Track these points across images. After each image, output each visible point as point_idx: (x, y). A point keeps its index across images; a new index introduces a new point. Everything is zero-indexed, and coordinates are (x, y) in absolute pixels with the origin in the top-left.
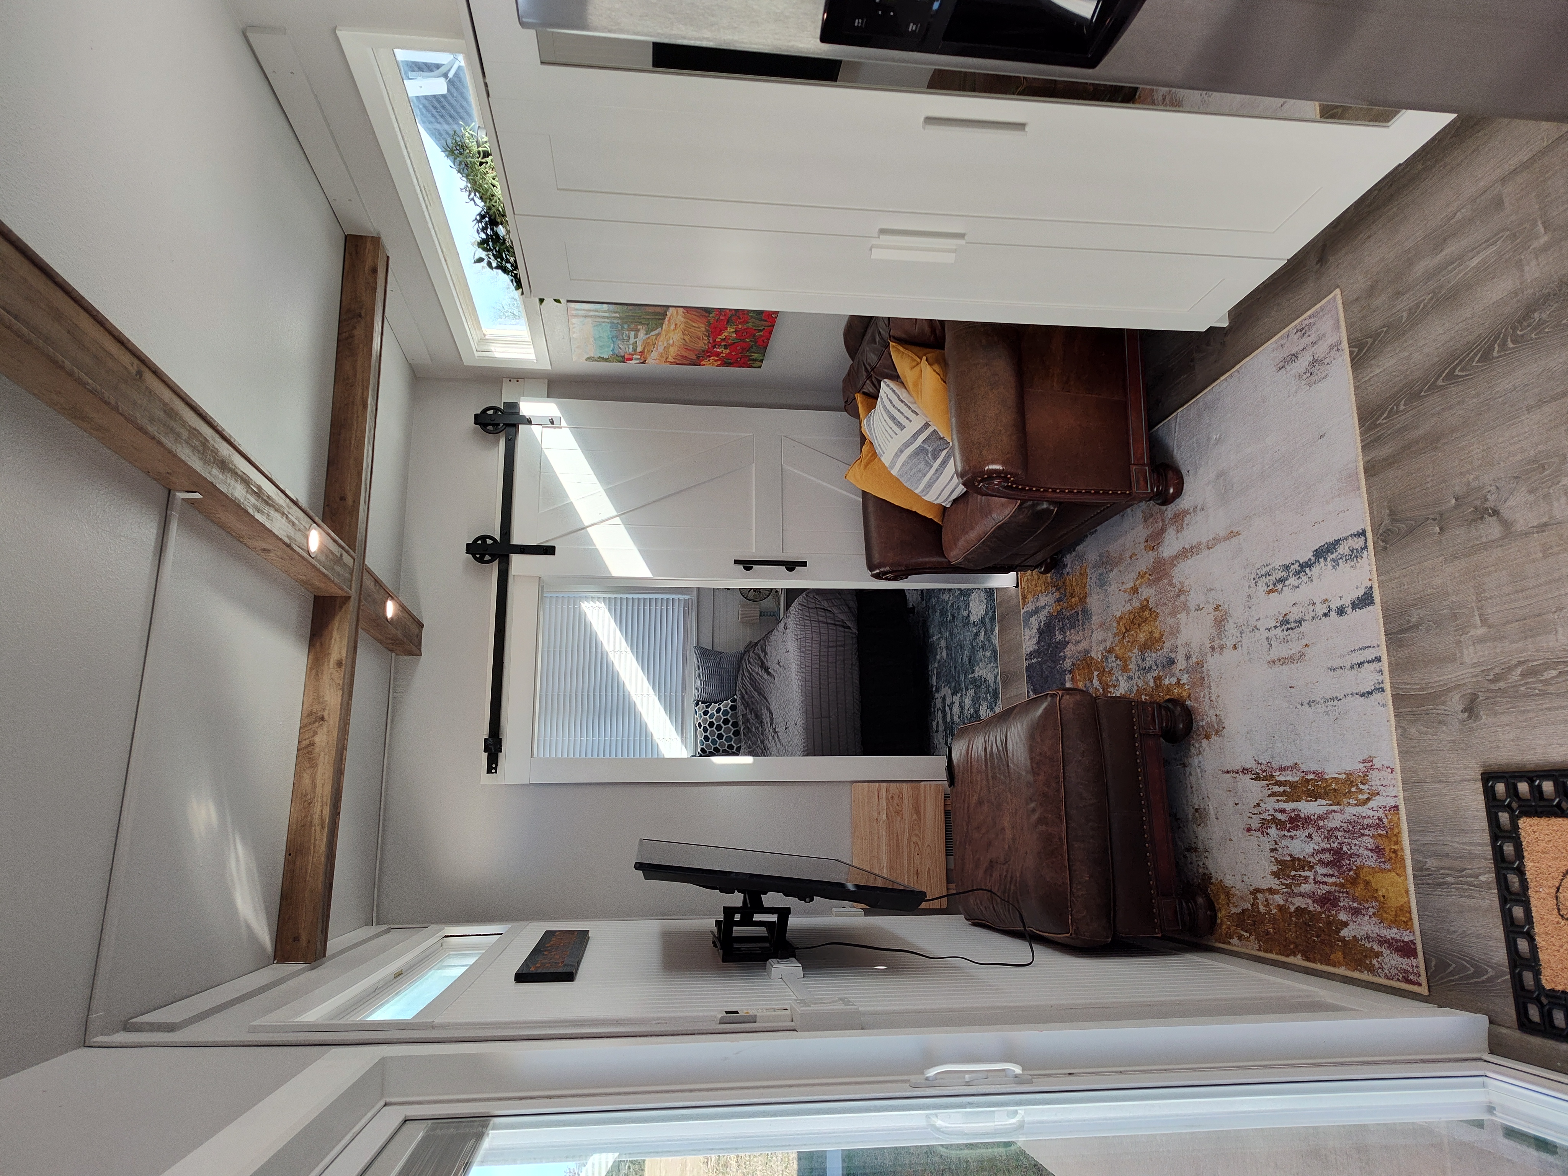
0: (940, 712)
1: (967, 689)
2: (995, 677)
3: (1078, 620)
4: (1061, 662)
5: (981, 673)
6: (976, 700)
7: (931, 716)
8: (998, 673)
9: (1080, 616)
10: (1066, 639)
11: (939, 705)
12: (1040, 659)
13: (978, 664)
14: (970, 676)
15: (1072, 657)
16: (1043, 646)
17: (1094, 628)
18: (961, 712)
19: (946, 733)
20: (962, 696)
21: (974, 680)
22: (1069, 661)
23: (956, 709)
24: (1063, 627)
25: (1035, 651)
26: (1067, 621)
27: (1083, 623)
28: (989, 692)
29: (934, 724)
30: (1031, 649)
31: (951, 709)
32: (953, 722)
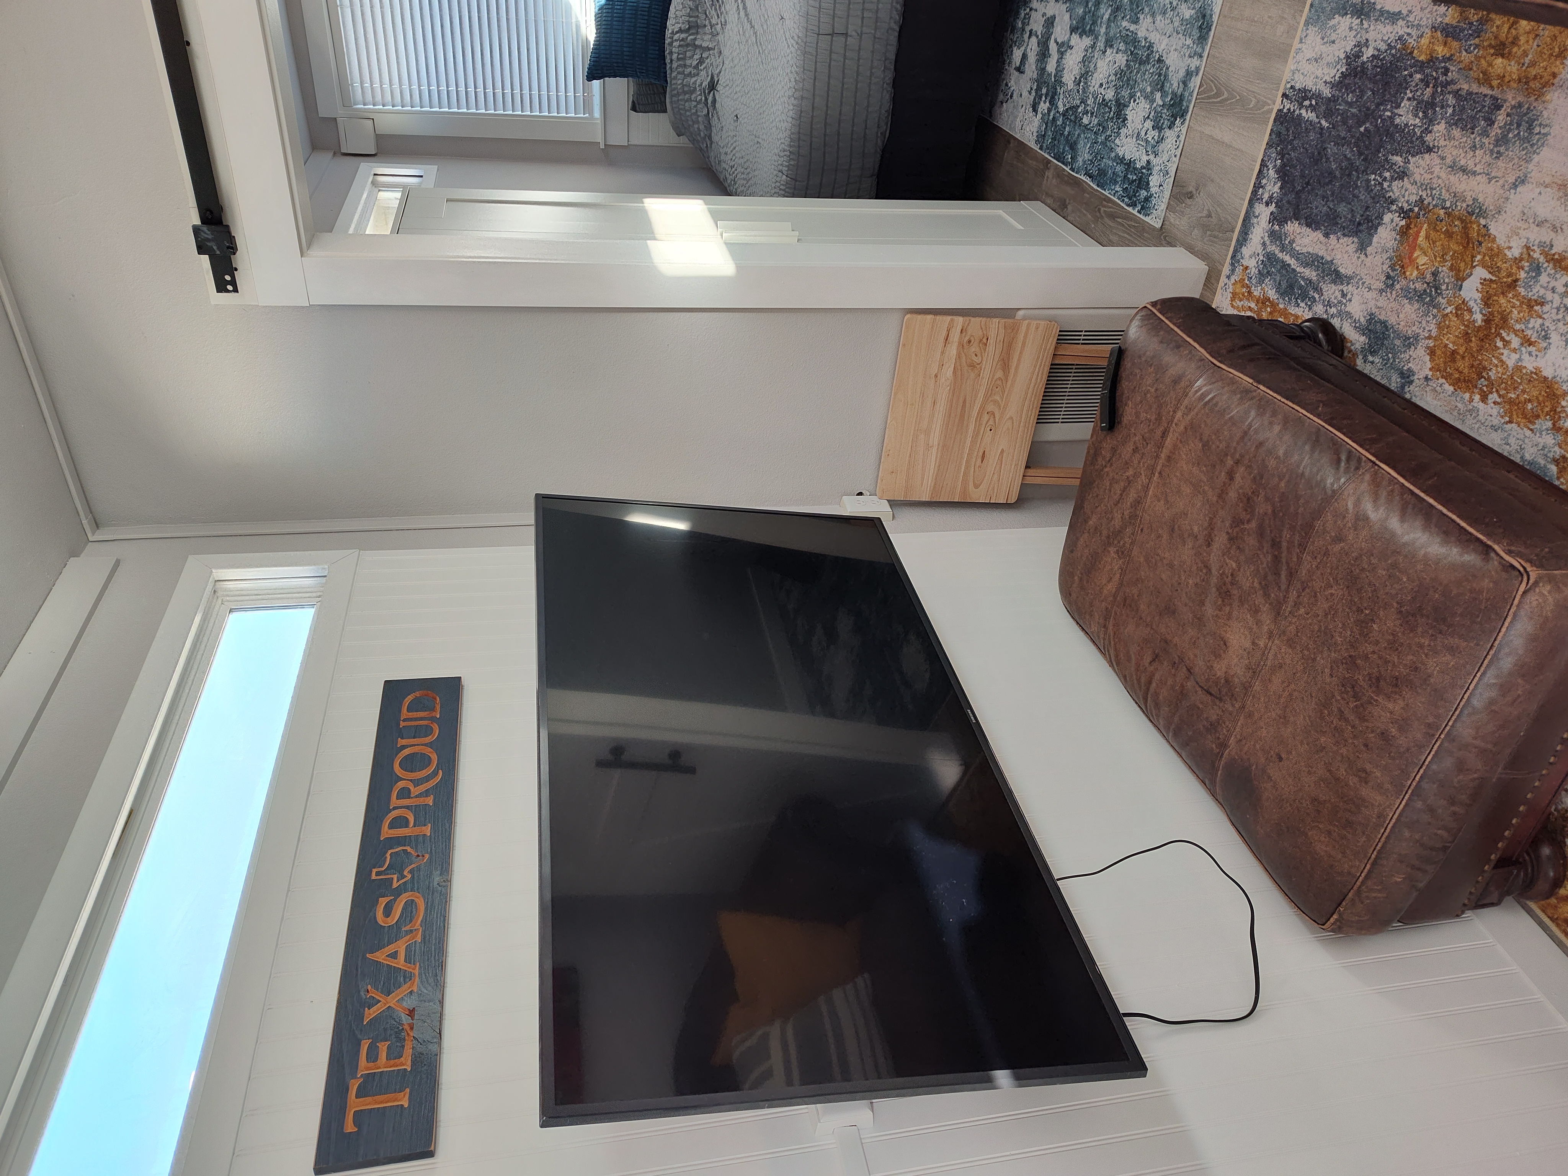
0: (1034, 40)
1: (1109, 43)
2: (1189, 74)
3: (1491, 123)
4: (1387, 175)
5: (1154, 37)
6: (1124, 78)
7: (1012, 32)
8: (1198, 69)
9: (1501, 118)
10: (1428, 138)
11: (1037, 24)
12: (1324, 123)
13: (1153, 15)
14: (1125, 24)
15: (1424, 186)
16: (1350, 104)
17: (1534, 175)
18: (1084, 76)
19: (1039, 89)
20: (1093, 47)
21: (1132, 41)
22: (1413, 189)
23: (1072, 63)
24: (1431, 105)
25: (1318, 96)
26: (1451, 100)
27: (1502, 140)
28: (1162, 89)
29: (1017, 54)
30: (1309, 83)
31: (1062, 54)
32: (1059, 81)
